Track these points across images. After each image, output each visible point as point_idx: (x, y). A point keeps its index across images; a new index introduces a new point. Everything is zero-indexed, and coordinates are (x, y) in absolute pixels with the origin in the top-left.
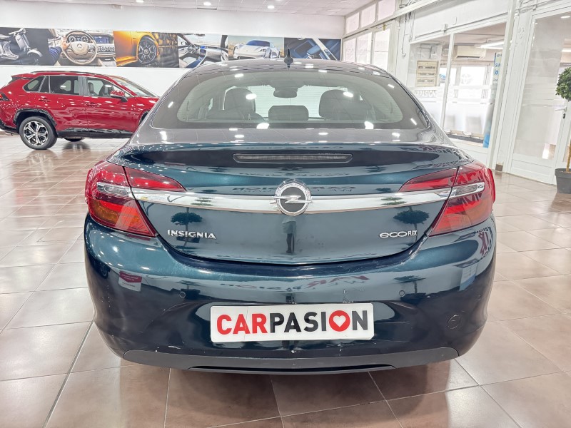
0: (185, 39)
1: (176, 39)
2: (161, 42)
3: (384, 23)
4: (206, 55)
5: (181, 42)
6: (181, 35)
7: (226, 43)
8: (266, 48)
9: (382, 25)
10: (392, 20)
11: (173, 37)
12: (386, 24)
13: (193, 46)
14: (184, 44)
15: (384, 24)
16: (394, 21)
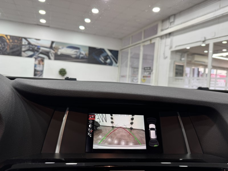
0: (27, 41)
1: (21, 40)
2: (11, 41)
4: (40, 51)
5: (24, 42)
6: (26, 39)
7: (54, 45)
8: (77, 50)
9: (149, 41)
10: (156, 38)
11: (20, 39)
13: (32, 45)
14: (27, 43)
15: (151, 40)
16: (158, 38)
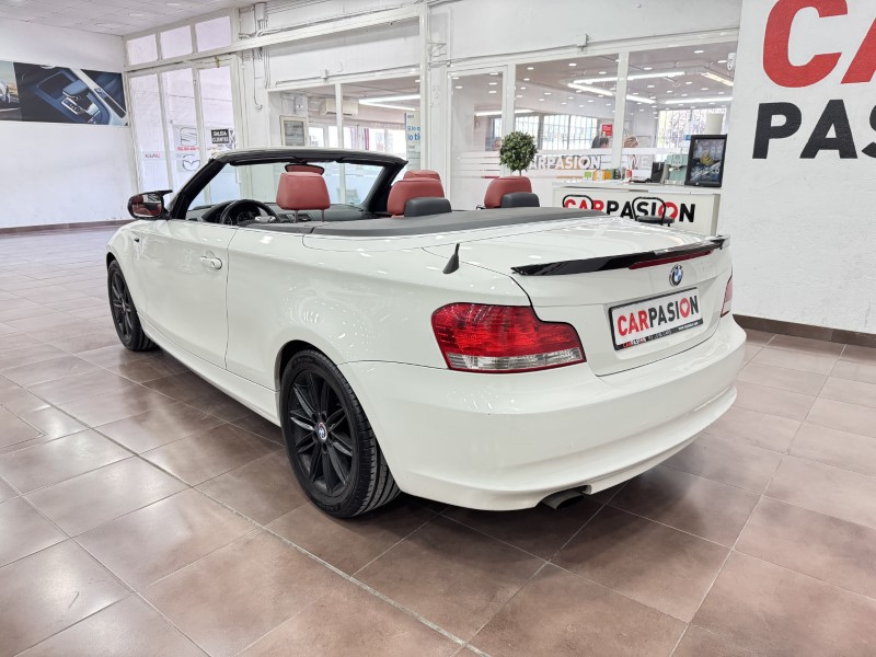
3: (215, 56)
9: (213, 60)
10: (230, 53)
12: (220, 58)
15: (216, 58)
16: (233, 56)
